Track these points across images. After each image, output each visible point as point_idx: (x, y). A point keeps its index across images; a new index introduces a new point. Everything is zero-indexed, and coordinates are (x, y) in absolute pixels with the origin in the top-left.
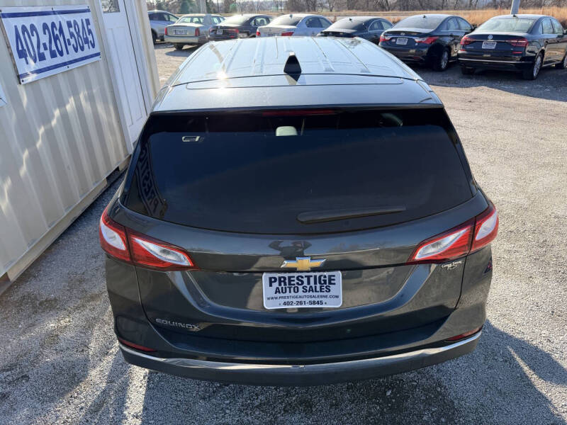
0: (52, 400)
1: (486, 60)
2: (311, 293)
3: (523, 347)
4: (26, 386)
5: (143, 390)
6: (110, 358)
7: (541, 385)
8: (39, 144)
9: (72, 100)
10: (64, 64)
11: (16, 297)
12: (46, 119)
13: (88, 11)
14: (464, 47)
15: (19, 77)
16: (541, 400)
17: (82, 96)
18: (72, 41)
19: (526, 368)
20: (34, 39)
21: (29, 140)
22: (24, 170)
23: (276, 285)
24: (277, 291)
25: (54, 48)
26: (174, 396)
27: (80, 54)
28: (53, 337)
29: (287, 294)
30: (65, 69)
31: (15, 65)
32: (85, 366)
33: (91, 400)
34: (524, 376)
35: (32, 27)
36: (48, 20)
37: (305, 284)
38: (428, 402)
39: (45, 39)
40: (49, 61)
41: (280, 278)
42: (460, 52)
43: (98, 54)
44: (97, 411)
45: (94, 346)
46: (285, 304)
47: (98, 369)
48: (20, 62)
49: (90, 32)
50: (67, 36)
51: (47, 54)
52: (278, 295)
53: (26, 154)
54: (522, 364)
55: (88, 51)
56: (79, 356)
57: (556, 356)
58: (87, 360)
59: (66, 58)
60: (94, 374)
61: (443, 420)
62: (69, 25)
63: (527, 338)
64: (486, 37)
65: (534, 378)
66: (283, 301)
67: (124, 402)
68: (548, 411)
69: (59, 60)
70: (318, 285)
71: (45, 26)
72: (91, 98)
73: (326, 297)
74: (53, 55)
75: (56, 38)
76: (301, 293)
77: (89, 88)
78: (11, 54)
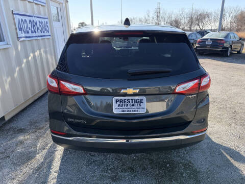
0: (19, 165)
1: (208, 48)
2: (133, 107)
3: (227, 149)
4: (8, 160)
5: (59, 163)
6: (46, 151)
7: (236, 164)
8: (23, 65)
9: (38, 51)
10: (36, 37)
11: (7, 128)
12: (27, 57)
13: (47, 18)
14: (199, 44)
15: (18, 38)
16: (236, 169)
17: (42, 50)
18: (40, 29)
19: (229, 157)
20: (26, 25)
21: (19, 63)
22: (16, 75)
23: (118, 103)
24: (119, 106)
25: (33, 29)
26: (73, 165)
27: (43, 34)
28: (21, 142)
29: (123, 107)
30: (36, 38)
31: (17, 33)
32: (35, 153)
33: (36, 166)
34: (228, 160)
35: (25, 20)
36: (32, 19)
37: (131, 103)
38: (185, 169)
39: (30, 26)
40: (30, 34)
41: (120, 100)
42: (197, 45)
43: (50, 35)
44: (38, 170)
45: (39, 146)
46: (122, 111)
47: (40, 154)
48: (19, 32)
49: (47, 26)
50: (38, 26)
51: (30, 31)
52: (119, 107)
53: (17, 69)
54: (227, 155)
55: (46, 33)
56: (32, 149)
57: (242, 153)
58: (35, 151)
59: (37, 34)
60: (38, 156)
61: (192, 176)
62: (40, 22)
63: (229, 146)
64: (207, 39)
65: (232, 161)
66: (121, 110)
67: (51, 167)
68: (239, 173)
69: (34, 34)
70: (136, 103)
71: (30, 21)
72: (46, 52)
73: (139, 108)
74: (32, 32)
75: (34, 26)
76: (129, 107)
77: (45, 48)
78: (16, 29)
